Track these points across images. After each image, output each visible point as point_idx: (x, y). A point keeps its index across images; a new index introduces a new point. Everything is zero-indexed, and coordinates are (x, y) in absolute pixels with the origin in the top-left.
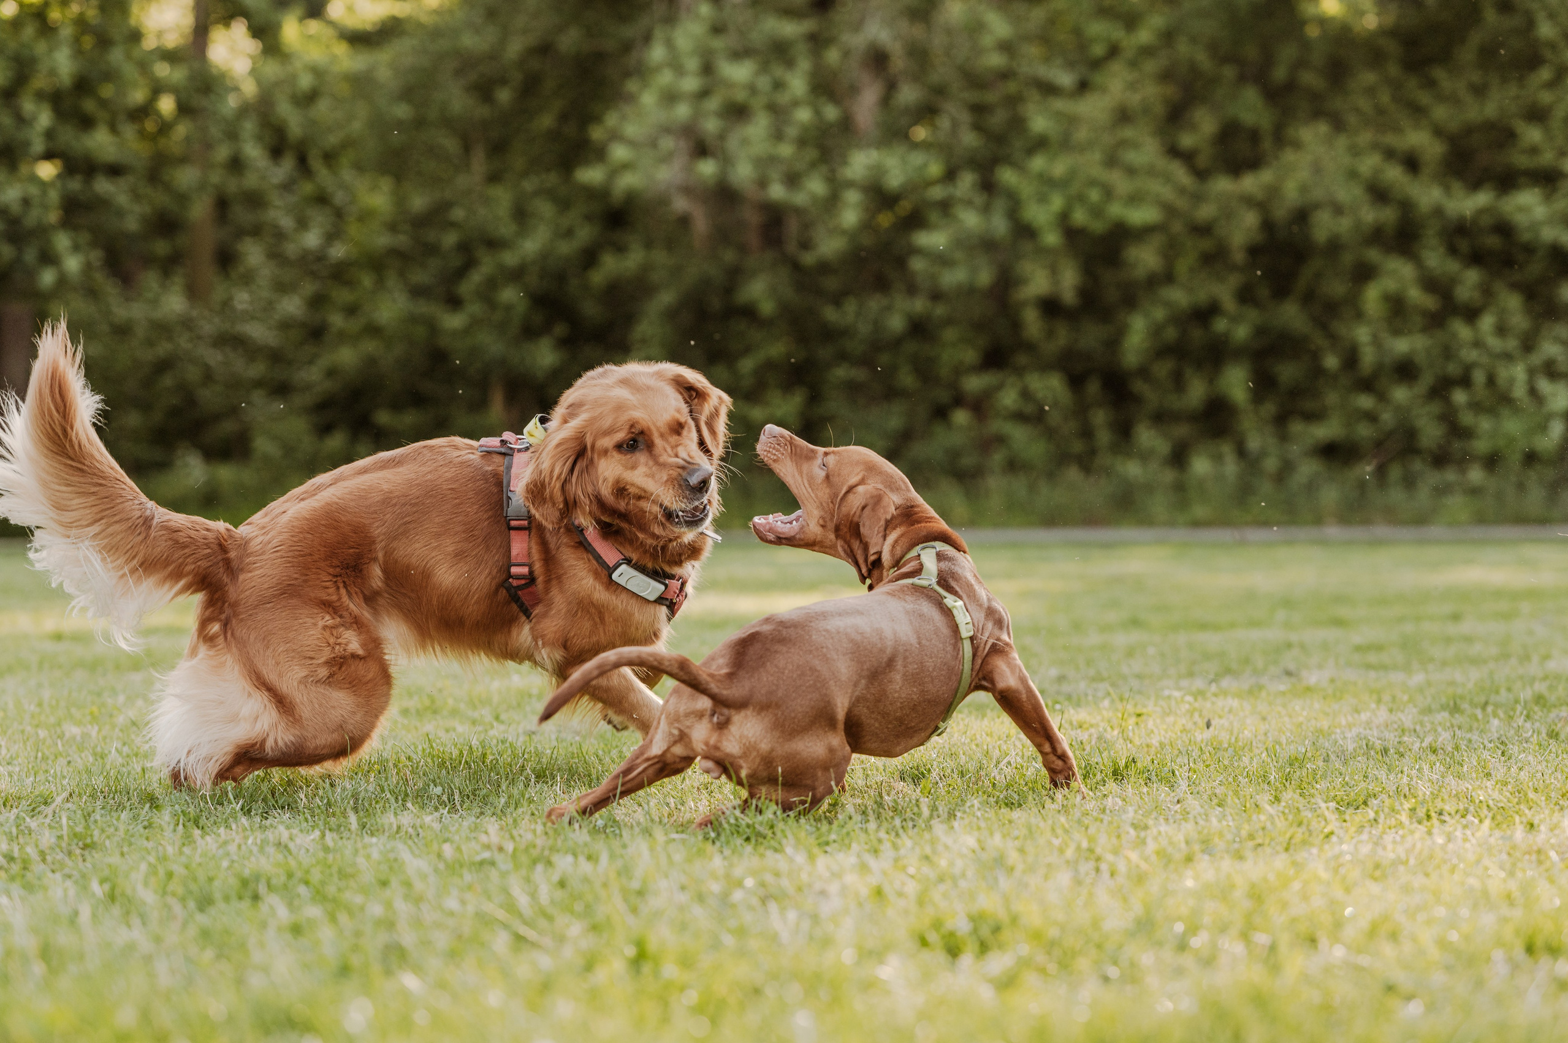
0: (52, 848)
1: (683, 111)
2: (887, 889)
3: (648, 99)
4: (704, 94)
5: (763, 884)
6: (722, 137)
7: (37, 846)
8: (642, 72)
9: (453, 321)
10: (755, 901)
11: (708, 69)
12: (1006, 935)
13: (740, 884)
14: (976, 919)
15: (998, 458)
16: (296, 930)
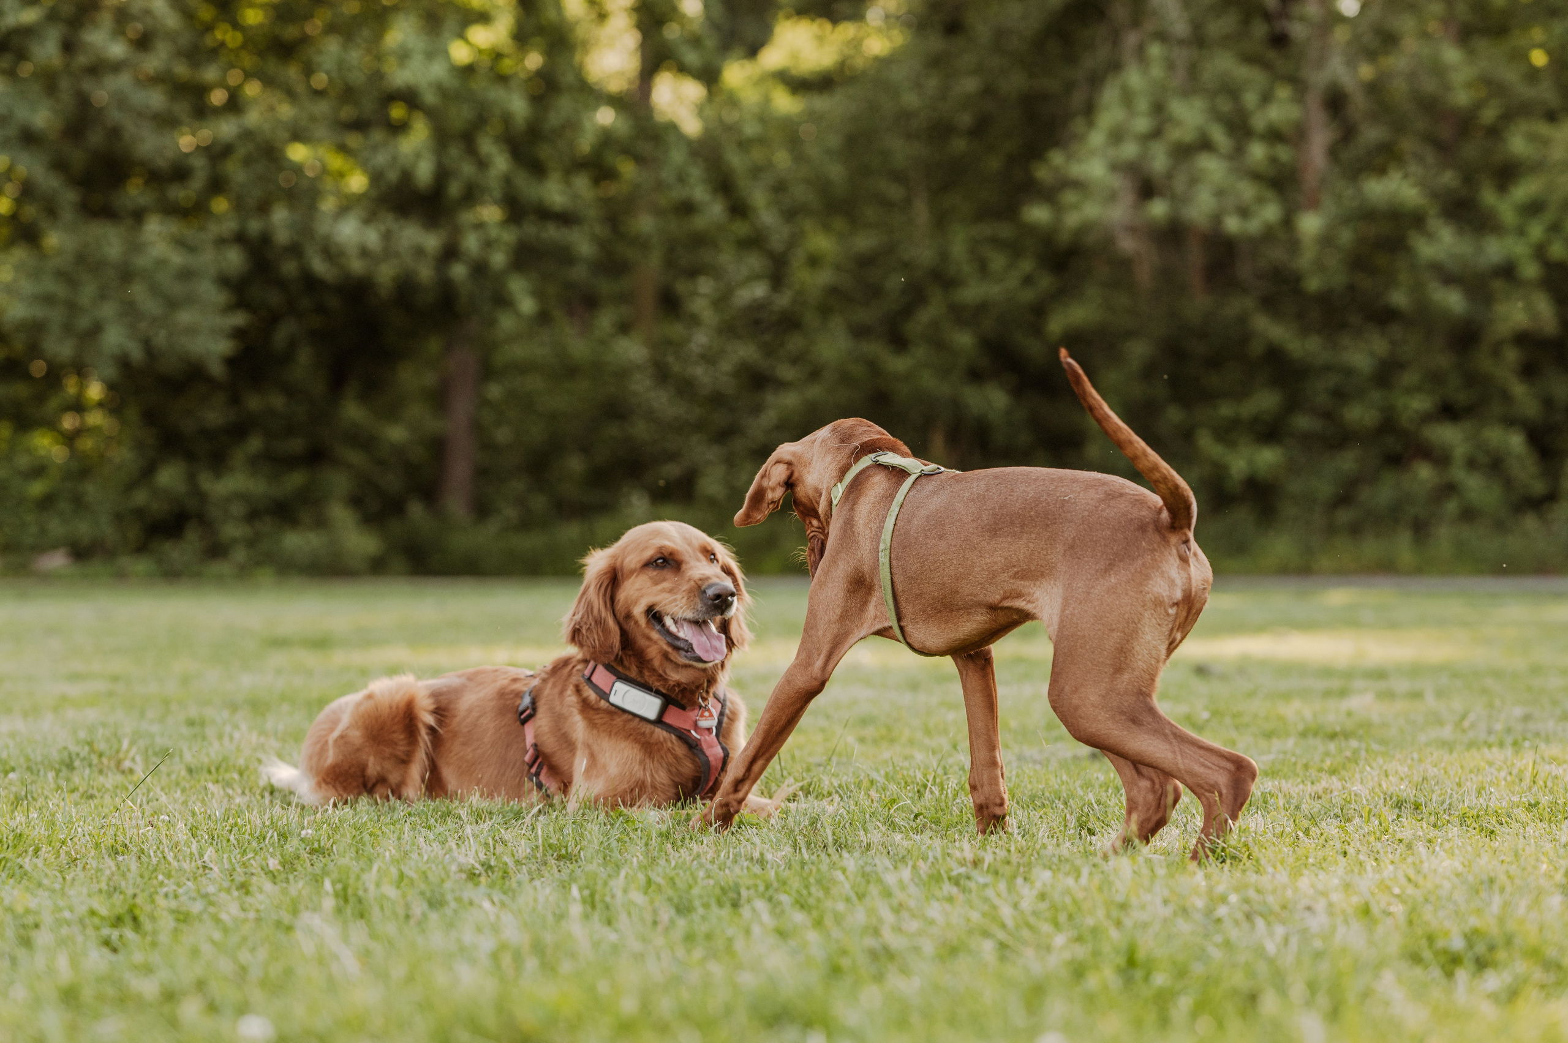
0: (527, 858)
1: (1129, 150)
2: (1375, 909)
3: (1097, 138)
4: (1156, 134)
5: (1247, 901)
6: (1169, 176)
7: (513, 855)
8: (1089, 110)
9: (897, 364)
10: (1240, 916)
11: (1158, 109)
12: (1501, 955)
13: (1224, 899)
14: (1471, 937)
15: (1452, 506)
16: (782, 934)
